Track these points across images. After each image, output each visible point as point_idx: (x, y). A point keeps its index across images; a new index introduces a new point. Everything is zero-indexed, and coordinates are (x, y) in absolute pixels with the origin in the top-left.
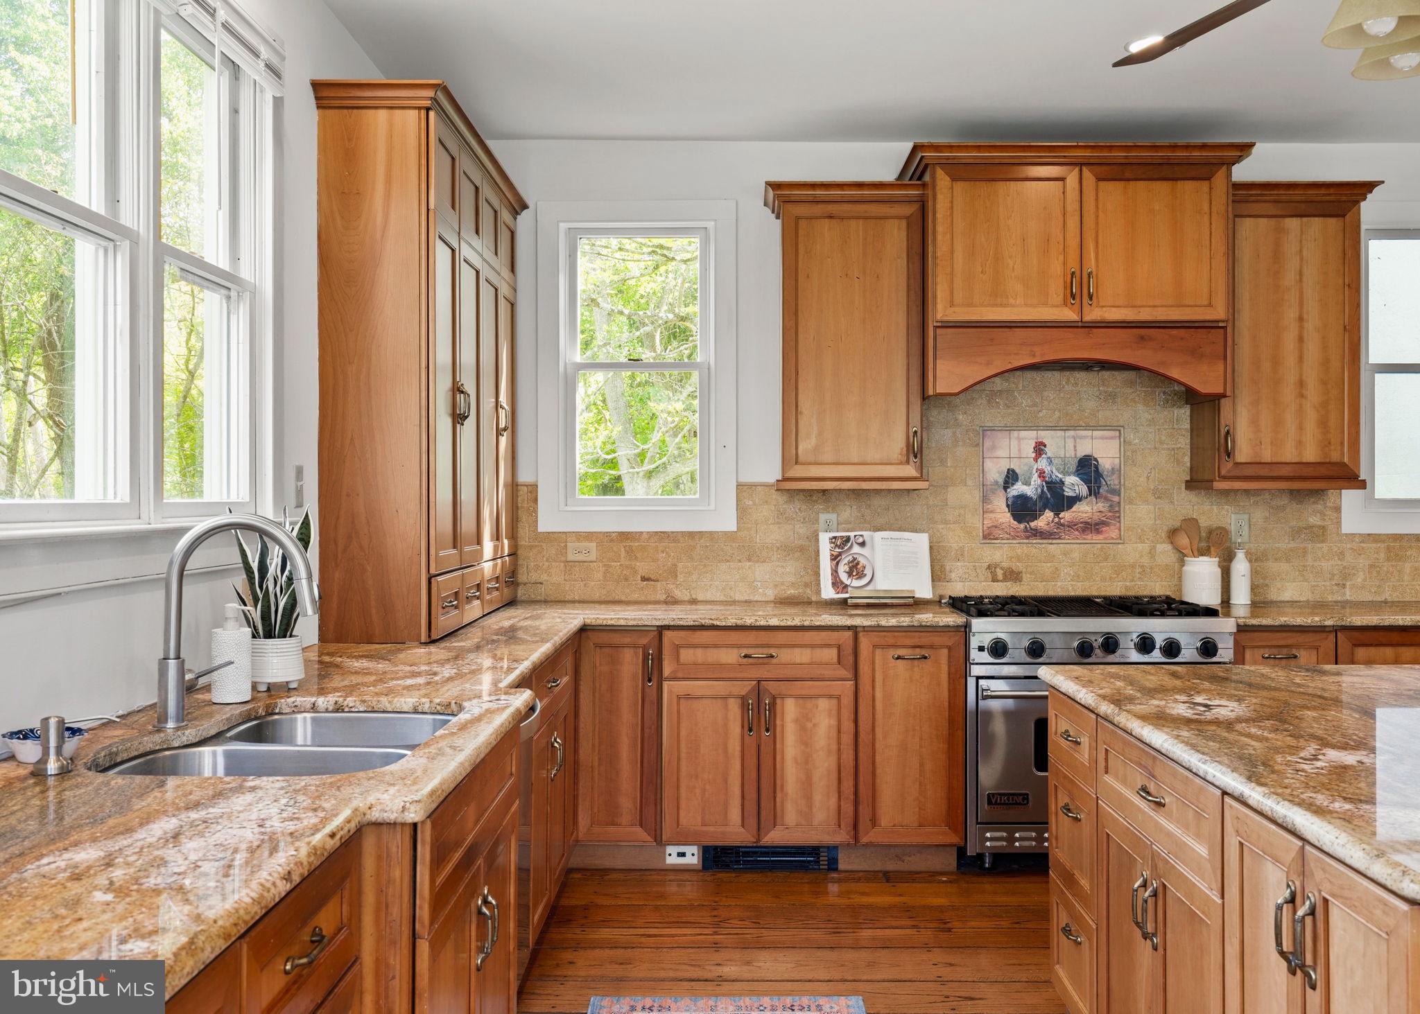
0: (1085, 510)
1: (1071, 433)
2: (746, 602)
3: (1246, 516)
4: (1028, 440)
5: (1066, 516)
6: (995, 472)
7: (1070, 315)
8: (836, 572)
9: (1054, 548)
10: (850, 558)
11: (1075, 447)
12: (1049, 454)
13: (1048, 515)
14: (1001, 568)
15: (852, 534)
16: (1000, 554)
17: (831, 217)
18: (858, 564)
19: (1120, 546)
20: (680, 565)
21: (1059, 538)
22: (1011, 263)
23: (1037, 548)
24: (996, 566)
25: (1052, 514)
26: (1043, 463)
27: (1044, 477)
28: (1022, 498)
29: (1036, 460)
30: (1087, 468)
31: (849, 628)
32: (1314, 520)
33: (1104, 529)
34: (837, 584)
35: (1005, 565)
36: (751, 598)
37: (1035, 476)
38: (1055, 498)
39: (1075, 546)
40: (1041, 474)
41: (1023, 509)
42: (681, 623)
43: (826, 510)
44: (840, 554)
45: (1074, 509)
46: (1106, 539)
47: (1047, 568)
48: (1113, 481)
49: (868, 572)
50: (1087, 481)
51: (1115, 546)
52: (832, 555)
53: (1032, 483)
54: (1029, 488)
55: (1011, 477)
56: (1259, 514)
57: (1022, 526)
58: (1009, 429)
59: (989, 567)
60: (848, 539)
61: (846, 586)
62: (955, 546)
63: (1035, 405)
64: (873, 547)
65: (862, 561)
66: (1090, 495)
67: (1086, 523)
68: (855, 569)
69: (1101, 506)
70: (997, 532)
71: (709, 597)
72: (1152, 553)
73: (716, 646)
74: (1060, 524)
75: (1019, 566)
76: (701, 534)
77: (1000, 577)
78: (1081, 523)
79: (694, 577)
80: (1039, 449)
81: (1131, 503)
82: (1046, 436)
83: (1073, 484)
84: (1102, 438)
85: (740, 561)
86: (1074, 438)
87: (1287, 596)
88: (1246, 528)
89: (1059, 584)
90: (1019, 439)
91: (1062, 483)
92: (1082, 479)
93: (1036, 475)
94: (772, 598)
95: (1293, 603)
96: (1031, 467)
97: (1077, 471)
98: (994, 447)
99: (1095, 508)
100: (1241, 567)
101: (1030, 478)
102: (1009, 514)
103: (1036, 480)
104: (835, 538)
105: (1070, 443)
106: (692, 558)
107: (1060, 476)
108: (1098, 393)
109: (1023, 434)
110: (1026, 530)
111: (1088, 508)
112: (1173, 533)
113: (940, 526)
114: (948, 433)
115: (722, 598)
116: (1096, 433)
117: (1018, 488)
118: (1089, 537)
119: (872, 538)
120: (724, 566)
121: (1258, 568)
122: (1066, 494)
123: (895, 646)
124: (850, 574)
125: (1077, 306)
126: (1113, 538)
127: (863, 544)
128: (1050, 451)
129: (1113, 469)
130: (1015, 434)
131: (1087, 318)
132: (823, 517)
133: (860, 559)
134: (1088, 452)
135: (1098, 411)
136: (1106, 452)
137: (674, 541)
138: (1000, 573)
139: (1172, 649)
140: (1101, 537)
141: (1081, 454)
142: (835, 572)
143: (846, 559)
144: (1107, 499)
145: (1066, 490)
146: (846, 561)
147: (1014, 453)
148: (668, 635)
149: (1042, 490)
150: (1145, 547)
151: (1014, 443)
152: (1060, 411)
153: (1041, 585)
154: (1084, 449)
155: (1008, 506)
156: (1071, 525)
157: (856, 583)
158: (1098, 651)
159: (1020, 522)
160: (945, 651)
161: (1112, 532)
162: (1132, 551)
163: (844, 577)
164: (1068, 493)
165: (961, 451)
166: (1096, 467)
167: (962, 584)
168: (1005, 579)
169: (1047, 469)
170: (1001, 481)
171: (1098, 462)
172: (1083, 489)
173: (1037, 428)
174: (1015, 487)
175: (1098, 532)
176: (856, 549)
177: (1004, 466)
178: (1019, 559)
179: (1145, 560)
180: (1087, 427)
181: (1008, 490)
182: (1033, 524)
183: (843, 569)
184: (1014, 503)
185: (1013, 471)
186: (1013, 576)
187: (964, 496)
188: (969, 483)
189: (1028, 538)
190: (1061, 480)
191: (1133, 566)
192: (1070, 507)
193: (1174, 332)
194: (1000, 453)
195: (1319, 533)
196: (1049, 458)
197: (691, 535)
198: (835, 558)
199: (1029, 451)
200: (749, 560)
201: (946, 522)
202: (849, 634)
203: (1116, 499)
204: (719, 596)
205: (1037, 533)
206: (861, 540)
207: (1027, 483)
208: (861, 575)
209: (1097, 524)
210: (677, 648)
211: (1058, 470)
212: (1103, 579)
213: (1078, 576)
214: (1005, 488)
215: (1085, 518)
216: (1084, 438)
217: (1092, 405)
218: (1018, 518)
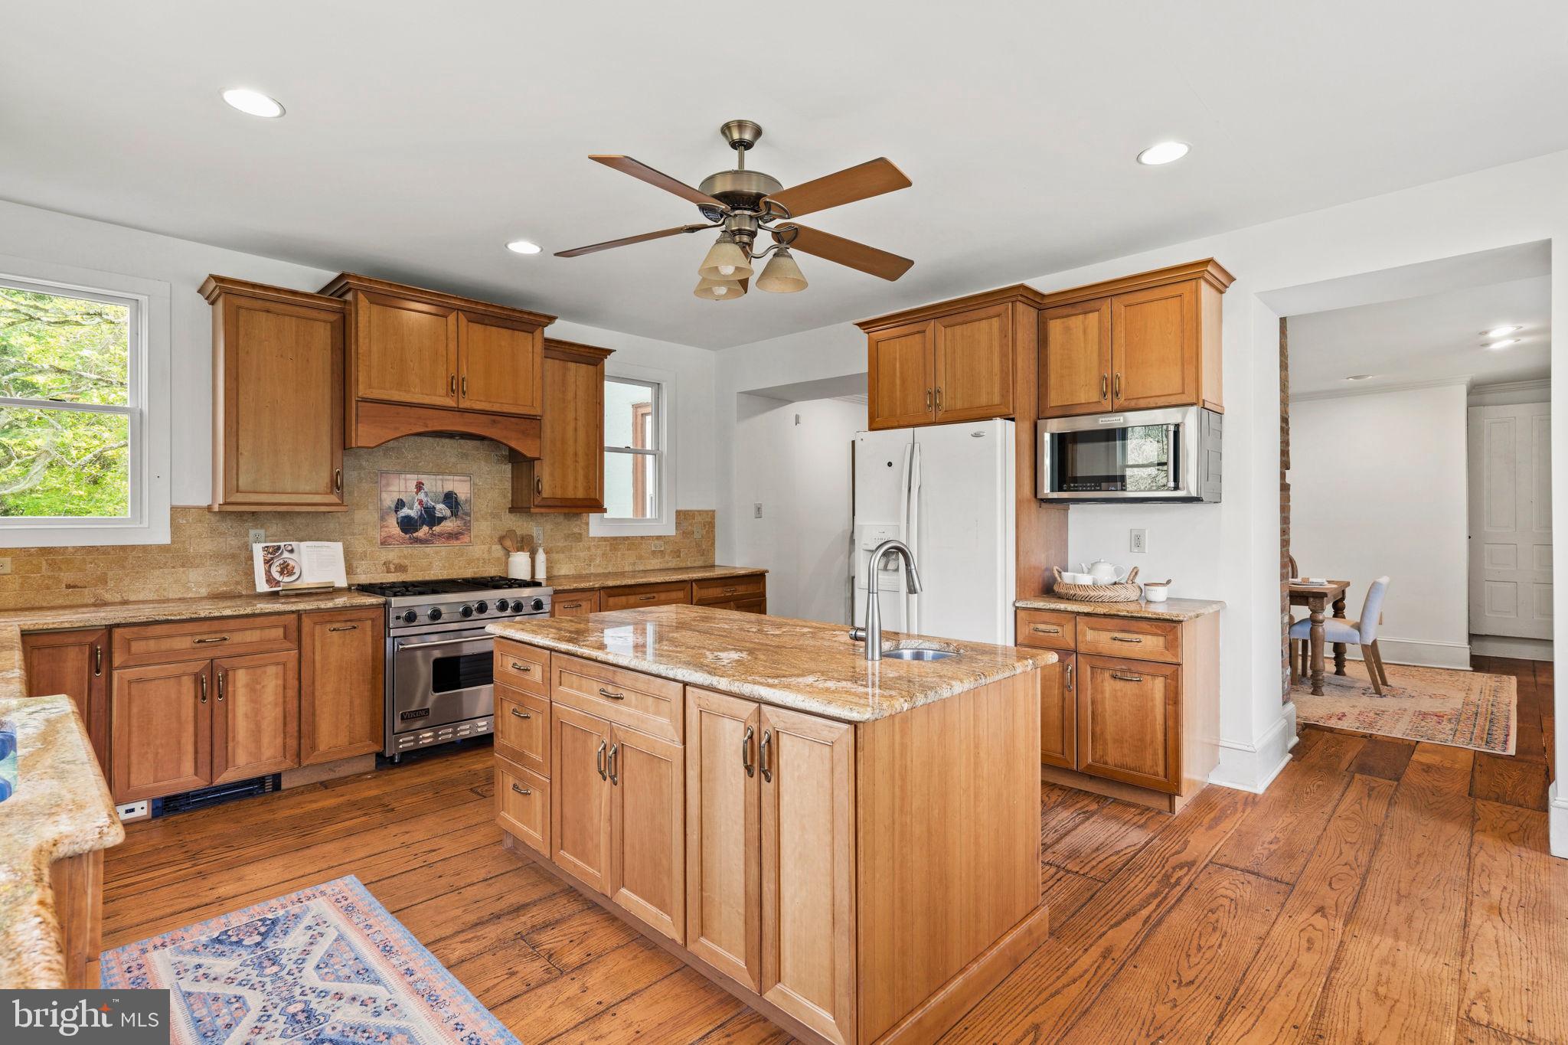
0: (449, 525)
1: (441, 477)
2: (180, 599)
3: (541, 528)
4: (412, 480)
5: (437, 529)
6: (389, 500)
7: (450, 402)
8: (270, 572)
9: (429, 549)
10: (282, 561)
11: (443, 485)
12: (426, 490)
13: (425, 528)
14: (393, 563)
15: (282, 544)
16: (392, 555)
17: (268, 311)
18: (288, 565)
19: (470, 546)
20: (110, 574)
21: (433, 543)
22: (411, 364)
23: (419, 549)
24: (390, 562)
25: (427, 527)
26: (421, 496)
27: (422, 504)
28: (408, 518)
29: (417, 493)
30: (450, 499)
31: (293, 612)
32: (576, 530)
33: (460, 536)
34: (270, 580)
35: (396, 561)
36: (185, 596)
37: (417, 504)
38: (430, 517)
39: (442, 547)
40: (421, 502)
41: (408, 525)
42: (134, 620)
43: (256, 527)
44: (272, 559)
45: (442, 524)
46: (462, 542)
47: (424, 562)
48: (466, 508)
49: (297, 571)
50: (450, 507)
51: (467, 547)
52: (265, 560)
53: (414, 507)
54: (413, 512)
55: (400, 504)
56: (549, 526)
57: (408, 536)
58: (399, 473)
59: (385, 563)
60: (279, 548)
61: (279, 582)
62: (360, 550)
63: (416, 458)
64: (300, 553)
65: (292, 563)
66: (452, 515)
67: (450, 533)
68: (286, 569)
69: (459, 523)
70: (390, 540)
71: (141, 597)
72: (489, 551)
73: (169, 636)
74: (433, 535)
75: (406, 561)
76: (134, 547)
77: (393, 570)
78: (446, 533)
79: (126, 583)
80: (419, 486)
81: (477, 521)
82: (424, 478)
83: (441, 509)
84: (461, 481)
85: (173, 567)
86: (442, 480)
87: (563, 572)
88: (542, 534)
89: (433, 571)
90: (406, 480)
91: (434, 508)
92: (447, 506)
94: (205, 594)
95: (566, 577)
96: (414, 498)
97: (444, 500)
98: (388, 485)
99: (455, 523)
100: (541, 557)
101: (413, 505)
102: (399, 528)
103: (417, 506)
104: (267, 547)
105: (439, 483)
106: (124, 567)
107: (433, 503)
108: (457, 453)
110: (410, 538)
111: (450, 524)
112: (501, 540)
113: (351, 537)
114: (355, 474)
115: (156, 598)
116: (455, 477)
117: (405, 512)
118: (451, 541)
119: (299, 545)
120: (157, 572)
121: (549, 557)
123: (331, 622)
124: (281, 573)
125: (455, 398)
126: (466, 542)
127: (292, 551)
128: (426, 488)
129: (466, 499)
130: (403, 476)
131: (461, 406)
132: (252, 532)
133: (290, 562)
134: (450, 489)
135: (457, 463)
136: (462, 489)
137: (104, 554)
138: (392, 567)
139: (518, 608)
140: (459, 541)
141: (446, 490)
142: (268, 573)
143: (277, 563)
144: (462, 518)
145: (437, 512)
146: (278, 564)
147: (402, 488)
148: (117, 633)
149: (421, 512)
150: (486, 547)
151: (402, 482)
152: (432, 462)
153: (420, 573)
154: (449, 487)
155: (398, 522)
156: (440, 535)
157: (287, 579)
158: (474, 613)
159: (406, 533)
160: (370, 622)
161: (466, 539)
162: (478, 550)
163: (276, 576)
164: (438, 514)
165: (365, 486)
166: (456, 498)
167: (365, 576)
168: (396, 570)
169: (425, 499)
170: (393, 506)
171: (457, 495)
172: (448, 513)
173: (418, 473)
174: (403, 510)
175: (457, 539)
176: (286, 555)
177: (396, 497)
178: (405, 557)
179: (486, 556)
180: (450, 474)
181: (398, 512)
182: (415, 535)
183: (275, 572)
184: (402, 521)
185: (402, 500)
186: (401, 568)
187: (366, 516)
188: (370, 508)
189: (411, 543)
190: (433, 506)
191: (478, 559)
192: (439, 523)
193: (513, 419)
194: (391, 488)
195: (579, 537)
196: (426, 492)
197: (123, 548)
198: (268, 562)
199: (412, 487)
200: (183, 566)
201: (353, 534)
202: (294, 616)
203: (468, 518)
204: (152, 596)
205: (417, 540)
206: (290, 548)
207: (411, 508)
208: (291, 573)
209: (456, 533)
210: (128, 642)
211: (432, 500)
212: (461, 568)
213: (446, 566)
214: (396, 511)
215: (449, 529)
216: (448, 480)
217: (453, 460)
218: (405, 530)
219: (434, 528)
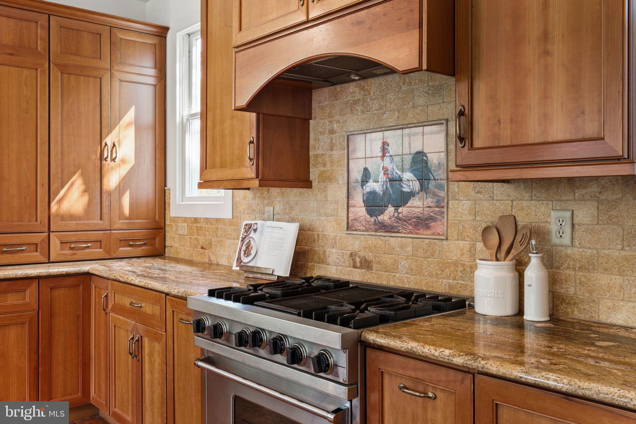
0: (417, 205)
1: (407, 131)
3: (568, 214)
4: (376, 139)
5: (403, 210)
6: (356, 171)
9: (394, 240)
10: (248, 240)
11: (410, 144)
12: (391, 153)
13: (391, 209)
14: (359, 257)
15: (252, 222)
16: (358, 243)
18: (250, 245)
19: (444, 242)
20: (213, 240)
21: (398, 232)
23: (383, 239)
24: (355, 254)
25: (393, 209)
26: (387, 161)
27: (388, 174)
28: (373, 194)
29: (382, 158)
30: (419, 163)
33: (432, 224)
34: (239, 259)
35: (362, 254)
37: (382, 174)
38: (396, 193)
39: (409, 239)
40: (385, 170)
41: (373, 204)
43: (269, 204)
44: (245, 238)
45: (409, 204)
46: (433, 234)
47: (390, 259)
48: (439, 176)
50: (419, 177)
51: (440, 243)
52: (242, 238)
53: (380, 180)
55: (366, 175)
56: (585, 211)
57: (373, 219)
58: (364, 132)
59: (351, 254)
61: (242, 261)
63: (381, 108)
65: (253, 243)
66: (421, 191)
67: (418, 218)
68: (248, 249)
69: (430, 201)
70: (357, 225)
74: (399, 218)
75: (369, 256)
76: (220, 220)
77: (358, 264)
78: (415, 218)
79: (218, 248)
80: (385, 148)
81: (454, 198)
82: (389, 136)
83: (409, 180)
84: (431, 133)
86: (409, 135)
88: (568, 229)
89: (398, 275)
90: (371, 140)
91: (401, 179)
92: (415, 175)
93: (382, 172)
96: (379, 165)
97: (412, 167)
98: (355, 149)
99: (425, 203)
101: (378, 176)
102: (364, 209)
103: (382, 177)
105: (406, 141)
106: (217, 236)
107: (399, 173)
108: (427, 89)
109: (374, 135)
110: (375, 223)
111: (420, 203)
113: (324, 218)
116: (427, 129)
117: (372, 186)
118: (421, 231)
119: (263, 225)
121: (583, 279)
122: (404, 190)
124: (244, 252)
126: (439, 234)
127: (256, 230)
128: (392, 150)
129: (439, 164)
130: (368, 136)
132: (267, 209)
133: (252, 241)
134: (419, 149)
135: (428, 106)
136: (433, 146)
138: (358, 260)
140: (429, 232)
141: (414, 150)
142: (240, 250)
143: (246, 241)
144: (435, 195)
145: (404, 186)
146: (246, 243)
147: (368, 153)
149: (387, 187)
150: (465, 244)
151: (368, 144)
152: (399, 111)
153: (385, 275)
154: (417, 145)
155: (364, 201)
156: (405, 220)
157: (245, 260)
159: (371, 216)
161: (438, 227)
162: (455, 249)
163: (242, 255)
164: (406, 189)
166: (427, 162)
167: (335, 267)
168: (361, 267)
169: (390, 166)
171: (427, 157)
172: (416, 186)
173: (383, 129)
174: (368, 184)
175: (428, 227)
176: (251, 234)
177: (362, 165)
178: (370, 249)
180: (419, 124)
181: (364, 187)
182: (380, 218)
184: (367, 198)
185: (367, 169)
186: (366, 264)
187: (337, 192)
188: (340, 181)
189: (376, 231)
190: (400, 177)
191: (456, 264)
192: (406, 202)
194: (359, 154)
196: (391, 156)
197: (217, 221)
198: (243, 240)
199: (378, 150)
201: (327, 215)
203: (442, 194)
205: (382, 226)
206: (255, 227)
207: (376, 180)
208: (249, 254)
209: (427, 219)
211: (397, 167)
212: (431, 275)
213: (411, 270)
214: (362, 186)
215: (417, 211)
216: (415, 134)
217: (421, 101)
218: (371, 213)
219: (400, 210)
